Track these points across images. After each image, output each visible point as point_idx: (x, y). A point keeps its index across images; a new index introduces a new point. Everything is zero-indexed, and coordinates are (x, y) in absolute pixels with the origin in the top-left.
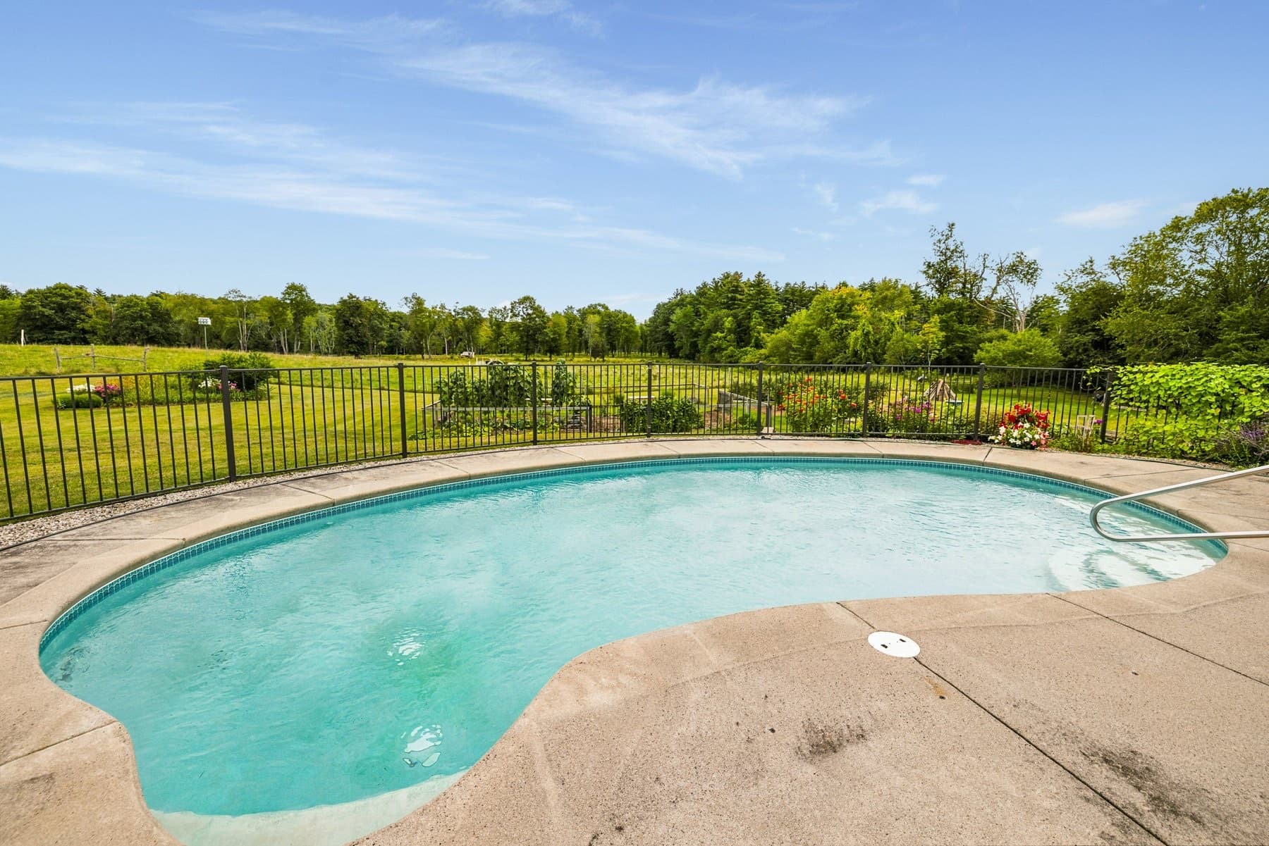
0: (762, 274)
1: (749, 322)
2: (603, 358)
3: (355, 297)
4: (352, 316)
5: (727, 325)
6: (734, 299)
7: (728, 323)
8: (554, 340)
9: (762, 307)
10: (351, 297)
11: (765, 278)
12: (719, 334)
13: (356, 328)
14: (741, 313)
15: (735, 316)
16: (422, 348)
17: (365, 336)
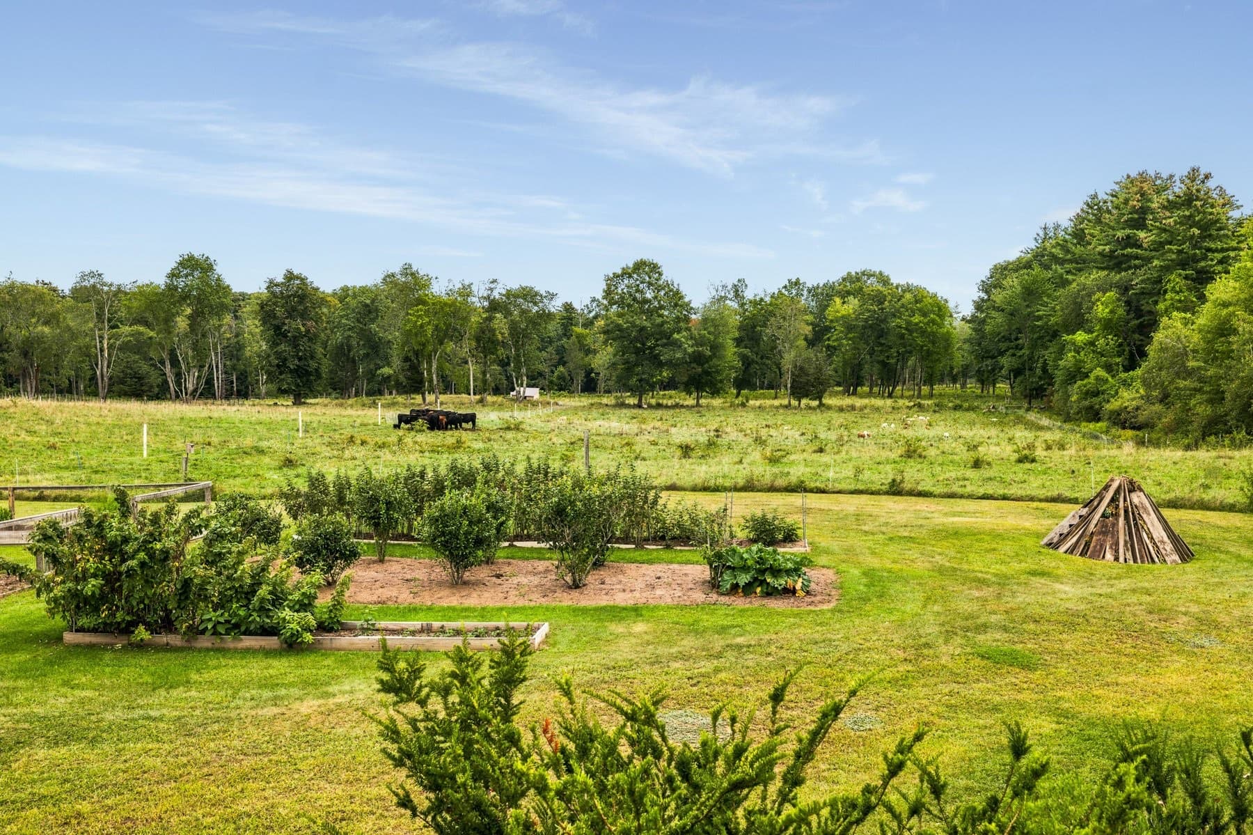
0: (1203, 171)
1: (1156, 303)
2: (820, 398)
3: (298, 277)
4: (290, 316)
5: (1101, 311)
6: (1130, 242)
7: (1104, 307)
8: (698, 358)
9: (1195, 260)
10: (290, 276)
11: (1211, 184)
12: (1080, 337)
13: (295, 342)
14: (1138, 279)
15: (1124, 288)
16: (421, 382)
17: (312, 357)
